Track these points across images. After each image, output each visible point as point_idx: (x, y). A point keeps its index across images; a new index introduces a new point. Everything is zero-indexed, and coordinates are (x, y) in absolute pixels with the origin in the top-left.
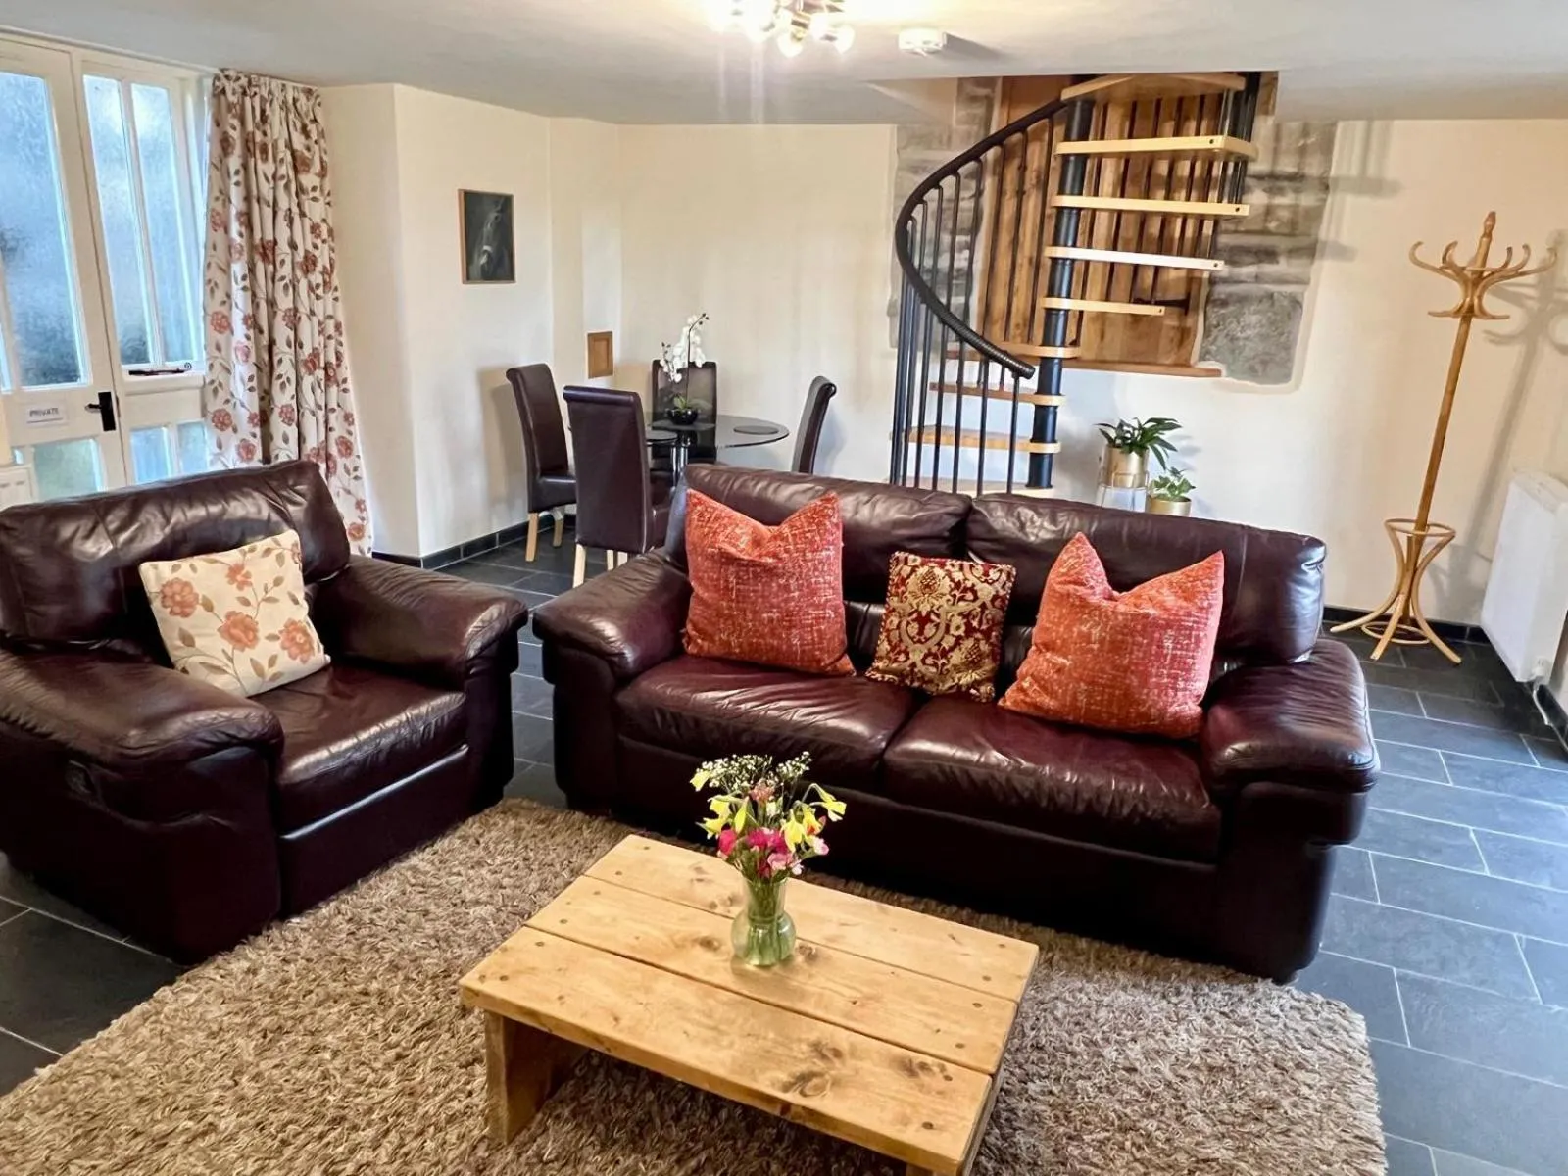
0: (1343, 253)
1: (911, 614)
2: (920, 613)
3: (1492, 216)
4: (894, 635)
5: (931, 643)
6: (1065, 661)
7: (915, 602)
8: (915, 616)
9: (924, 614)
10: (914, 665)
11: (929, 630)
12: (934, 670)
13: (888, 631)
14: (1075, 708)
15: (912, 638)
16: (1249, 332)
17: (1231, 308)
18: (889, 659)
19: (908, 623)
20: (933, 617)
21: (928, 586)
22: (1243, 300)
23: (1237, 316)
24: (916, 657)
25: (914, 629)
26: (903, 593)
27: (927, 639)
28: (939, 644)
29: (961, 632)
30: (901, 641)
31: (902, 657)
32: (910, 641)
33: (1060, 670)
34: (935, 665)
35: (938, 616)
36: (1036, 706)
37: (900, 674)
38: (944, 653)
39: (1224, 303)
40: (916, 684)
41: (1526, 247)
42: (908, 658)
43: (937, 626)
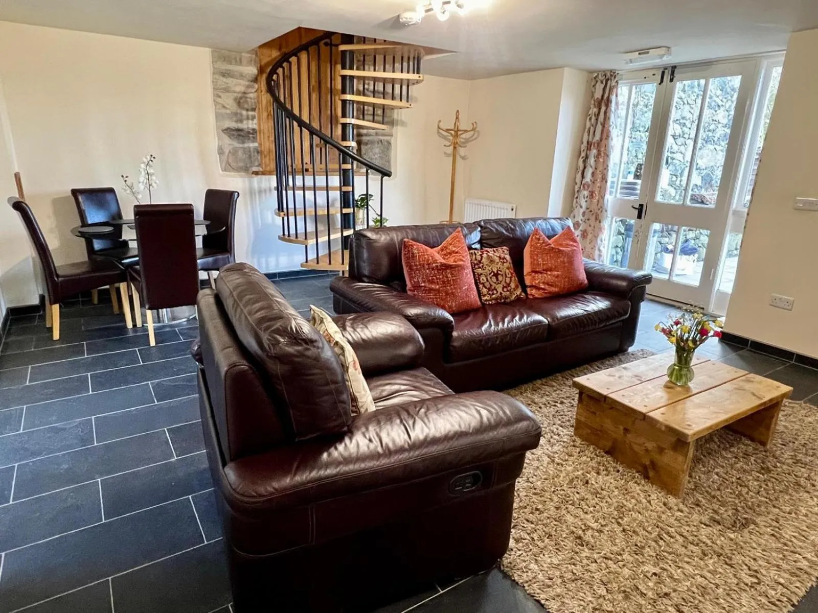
0: (403, 124)
1: (490, 274)
2: (494, 272)
3: (458, 111)
4: (487, 285)
5: (503, 283)
6: (558, 273)
7: (490, 269)
8: (492, 274)
9: (496, 272)
10: (501, 293)
11: (500, 278)
12: (508, 293)
13: (483, 284)
14: (564, 288)
15: (495, 283)
16: (376, 156)
17: (369, 146)
18: (490, 294)
19: (491, 278)
20: (499, 272)
21: (491, 261)
22: (372, 142)
23: (372, 149)
24: (500, 290)
25: (494, 279)
26: (483, 266)
27: (501, 282)
28: (505, 282)
29: (510, 276)
30: (491, 285)
31: (495, 292)
32: (495, 285)
33: (557, 276)
34: (508, 291)
35: (501, 271)
36: (550, 293)
37: (496, 299)
38: (509, 285)
39: (367, 144)
40: (503, 301)
41: (476, 123)
42: (497, 292)
43: (502, 275)
